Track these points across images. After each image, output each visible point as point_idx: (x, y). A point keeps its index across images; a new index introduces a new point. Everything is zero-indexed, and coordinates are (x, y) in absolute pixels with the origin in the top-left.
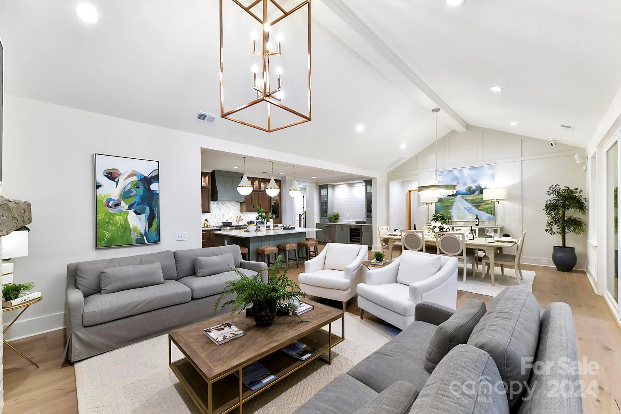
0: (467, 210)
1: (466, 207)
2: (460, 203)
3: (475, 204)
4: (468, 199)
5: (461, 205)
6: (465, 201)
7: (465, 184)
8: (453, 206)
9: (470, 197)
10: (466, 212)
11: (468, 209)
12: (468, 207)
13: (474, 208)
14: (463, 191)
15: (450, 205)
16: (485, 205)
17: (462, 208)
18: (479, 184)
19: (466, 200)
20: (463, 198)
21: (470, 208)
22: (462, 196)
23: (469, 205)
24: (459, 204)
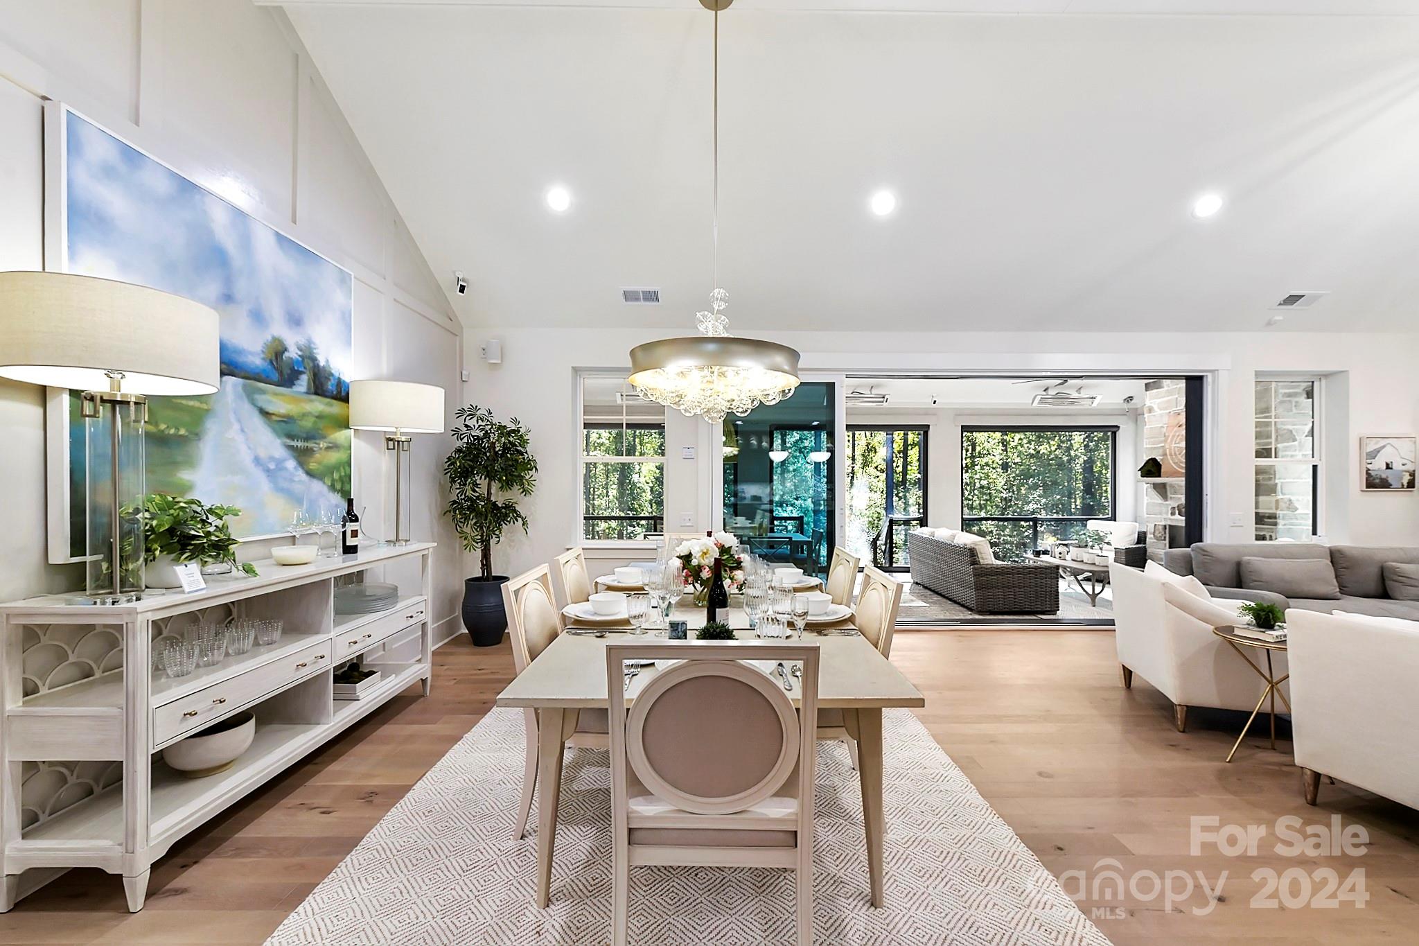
0: (268, 471)
1: (263, 454)
2: (236, 426)
3: (294, 443)
4: (270, 409)
5: (240, 438)
6: (257, 421)
7: (258, 317)
8: (201, 445)
9: (281, 402)
10: (265, 485)
11: (272, 466)
12: (272, 458)
13: (291, 464)
14: (252, 354)
15: (182, 432)
16: (328, 448)
17: (246, 457)
18: (310, 341)
19: (265, 413)
20: (250, 395)
21: (279, 462)
22: (244, 387)
23: (273, 446)
24: (234, 433)
